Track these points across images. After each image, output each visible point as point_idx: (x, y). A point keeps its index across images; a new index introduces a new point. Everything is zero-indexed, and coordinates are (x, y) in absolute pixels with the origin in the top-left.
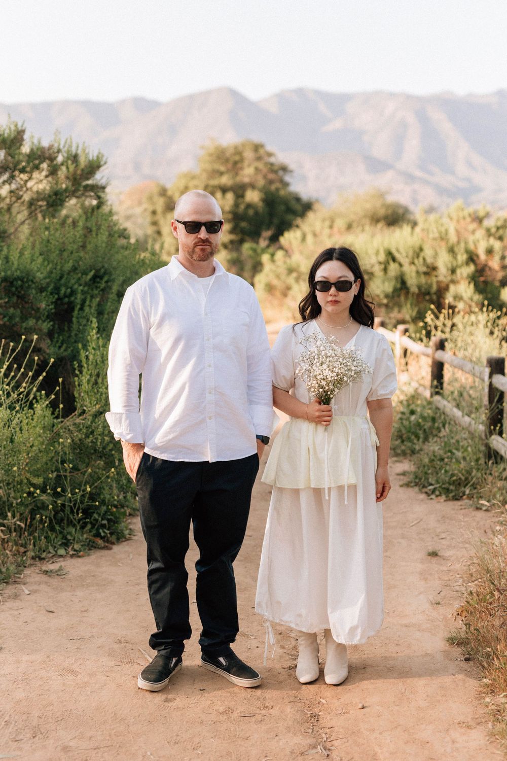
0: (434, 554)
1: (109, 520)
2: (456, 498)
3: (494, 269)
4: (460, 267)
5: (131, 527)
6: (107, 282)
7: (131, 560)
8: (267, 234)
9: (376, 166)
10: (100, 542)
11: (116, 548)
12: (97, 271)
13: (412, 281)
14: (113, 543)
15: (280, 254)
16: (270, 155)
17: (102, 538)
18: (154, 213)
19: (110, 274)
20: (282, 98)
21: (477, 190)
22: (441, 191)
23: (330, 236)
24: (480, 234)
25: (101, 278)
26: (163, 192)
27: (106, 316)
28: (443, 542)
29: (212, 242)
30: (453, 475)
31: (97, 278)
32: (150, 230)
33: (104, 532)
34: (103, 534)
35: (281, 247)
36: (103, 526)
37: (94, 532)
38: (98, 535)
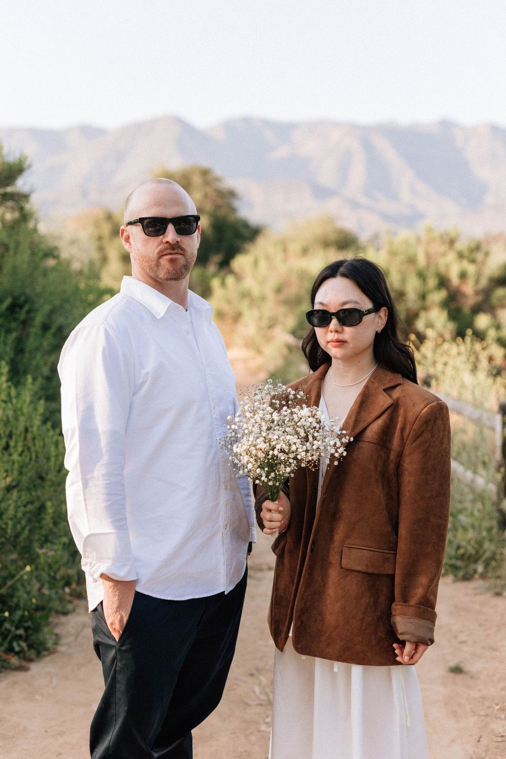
0: (457, 670)
1: (27, 629)
2: (467, 578)
3: (467, 294)
4: (432, 292)
5: (57, 631)
6: (28, 312)
7: (54, 688)
8: (216, 258)
9: (322, 193)
10: (15, 661)
11: (36, 668)
12: (15, 298)
14: (31, 660)
15: (230, 280)
16: (218, 179)
17: (17, 653)
18: (100, 238)
19: (33, 303)
20: (229, 126)
21: (420, 216)
22: (386, 217)
23: (285, 260)
24: (451, 257)
25: (21, 307)
26: (109, 217)
27: (27, 355)
28: (465, 648)
29: (187, 249)
30: (459, 547)
31: (15, 307)
32: (95, 255)
33: (19, 645)
34: (17, 649)
35: (231, 272)
36: (19, 637)
37: (6, 645)
38: (10, 650)
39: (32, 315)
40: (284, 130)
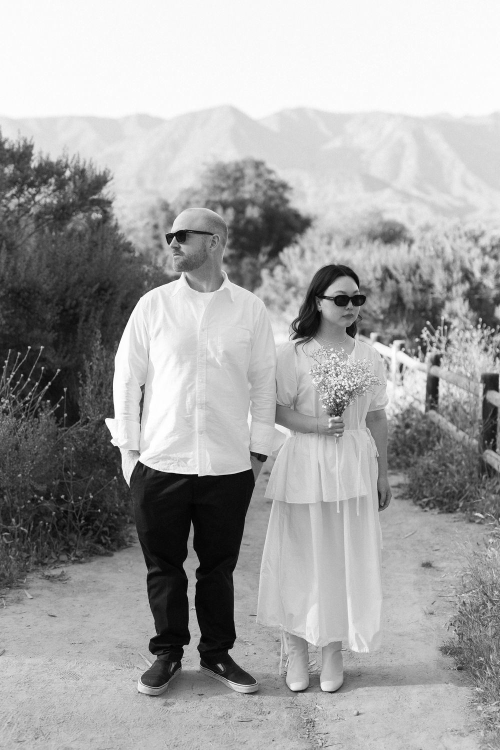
0: (428, 565)
1: (110, 528)
2: (450, 511)
3: (488, 287)
4: (456, 284)
5: (130, 534)
6: (111, 295)
7: (131, 567)
8: (266, 249)
9: (373, 184)
10: (101, 548)
11: (117, 555)
12: (102, 284)
13: (409, 297)
14: (114, 550)
15: (278, 269)
16: (270, 172)
17: (103, 545)
18: (156, 227)
19: (115, 287)
20: (282, 116)
21: (472, 209)
22: (437, 209)
23: (328, 252)
24: (476, 252)
25: (106, 290)
26: (165, 207)
27: (110, 328)
28: (437, 553)
30: (447, 488)
31: (102, 290)
32: (152, 244)
33: (105, 539)
34: (104, 541)
35: (280, 263)
36: (104, 533)
37: (96, 538)
38: (99, 542)
39: (114, 296)
40: (337, 121)
